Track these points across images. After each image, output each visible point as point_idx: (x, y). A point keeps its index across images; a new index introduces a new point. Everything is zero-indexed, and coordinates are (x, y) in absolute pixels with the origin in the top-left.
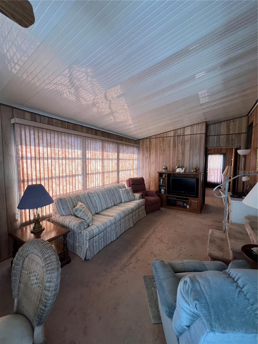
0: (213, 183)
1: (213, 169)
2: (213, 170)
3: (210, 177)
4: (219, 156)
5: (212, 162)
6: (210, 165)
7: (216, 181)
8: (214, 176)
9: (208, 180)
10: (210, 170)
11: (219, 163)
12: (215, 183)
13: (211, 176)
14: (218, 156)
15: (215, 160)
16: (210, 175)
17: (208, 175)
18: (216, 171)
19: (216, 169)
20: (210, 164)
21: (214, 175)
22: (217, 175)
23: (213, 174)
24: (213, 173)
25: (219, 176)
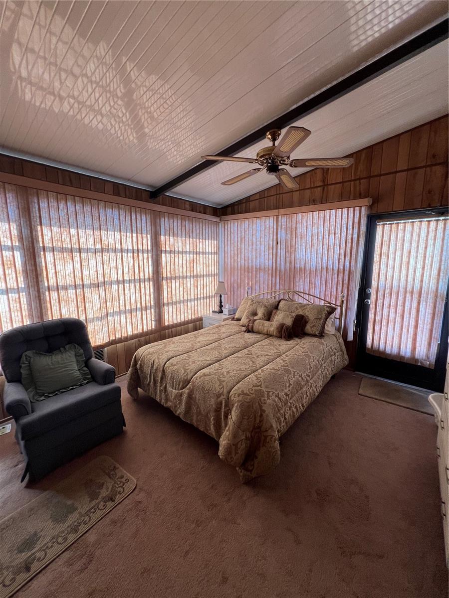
0: (390, 355)
1: (395, 289)
2: (394, 297)
3: (377, 327)
4: (433, 224)
5: (391, 256)
6: (383, 272)
7: (406, 351)
8: (398, 326)
9: (369, 342)
10: (380, 294)
11: (428, 262)
12: (403, 357)
13: (384, 323)
14: (424, 225)
15: (406, 245)
16: (378, 318)
17: (371, 316)
18: (411, 304)
19: (412, 292)
20: (383, 266)
21: (398, 319)
22: (412, 323)
23: (392, 315)
24: (392, 310)
25: (427, 327)
